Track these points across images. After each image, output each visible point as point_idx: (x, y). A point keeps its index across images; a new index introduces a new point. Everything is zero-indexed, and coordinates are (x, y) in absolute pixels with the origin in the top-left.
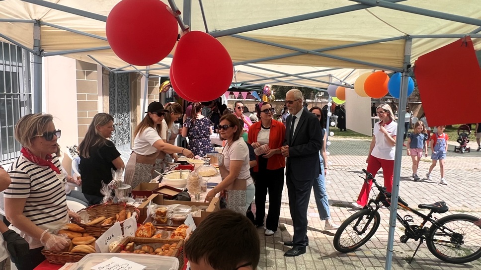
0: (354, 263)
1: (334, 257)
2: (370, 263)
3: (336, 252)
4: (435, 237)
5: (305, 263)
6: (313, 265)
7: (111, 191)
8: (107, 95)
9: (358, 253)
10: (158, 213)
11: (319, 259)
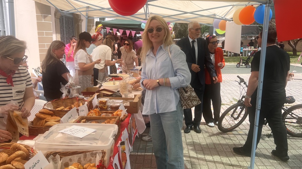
0: (232, 138)
1: (219, 135)
2: (242, 138)
3: (219, 132)
4: (286, 120)
5: (199, 139)
6: (204, 140)
7: (67, 90)
8: (59, 33)
9: (234, 132)
10: (101, 103)
11: (208, 136)
